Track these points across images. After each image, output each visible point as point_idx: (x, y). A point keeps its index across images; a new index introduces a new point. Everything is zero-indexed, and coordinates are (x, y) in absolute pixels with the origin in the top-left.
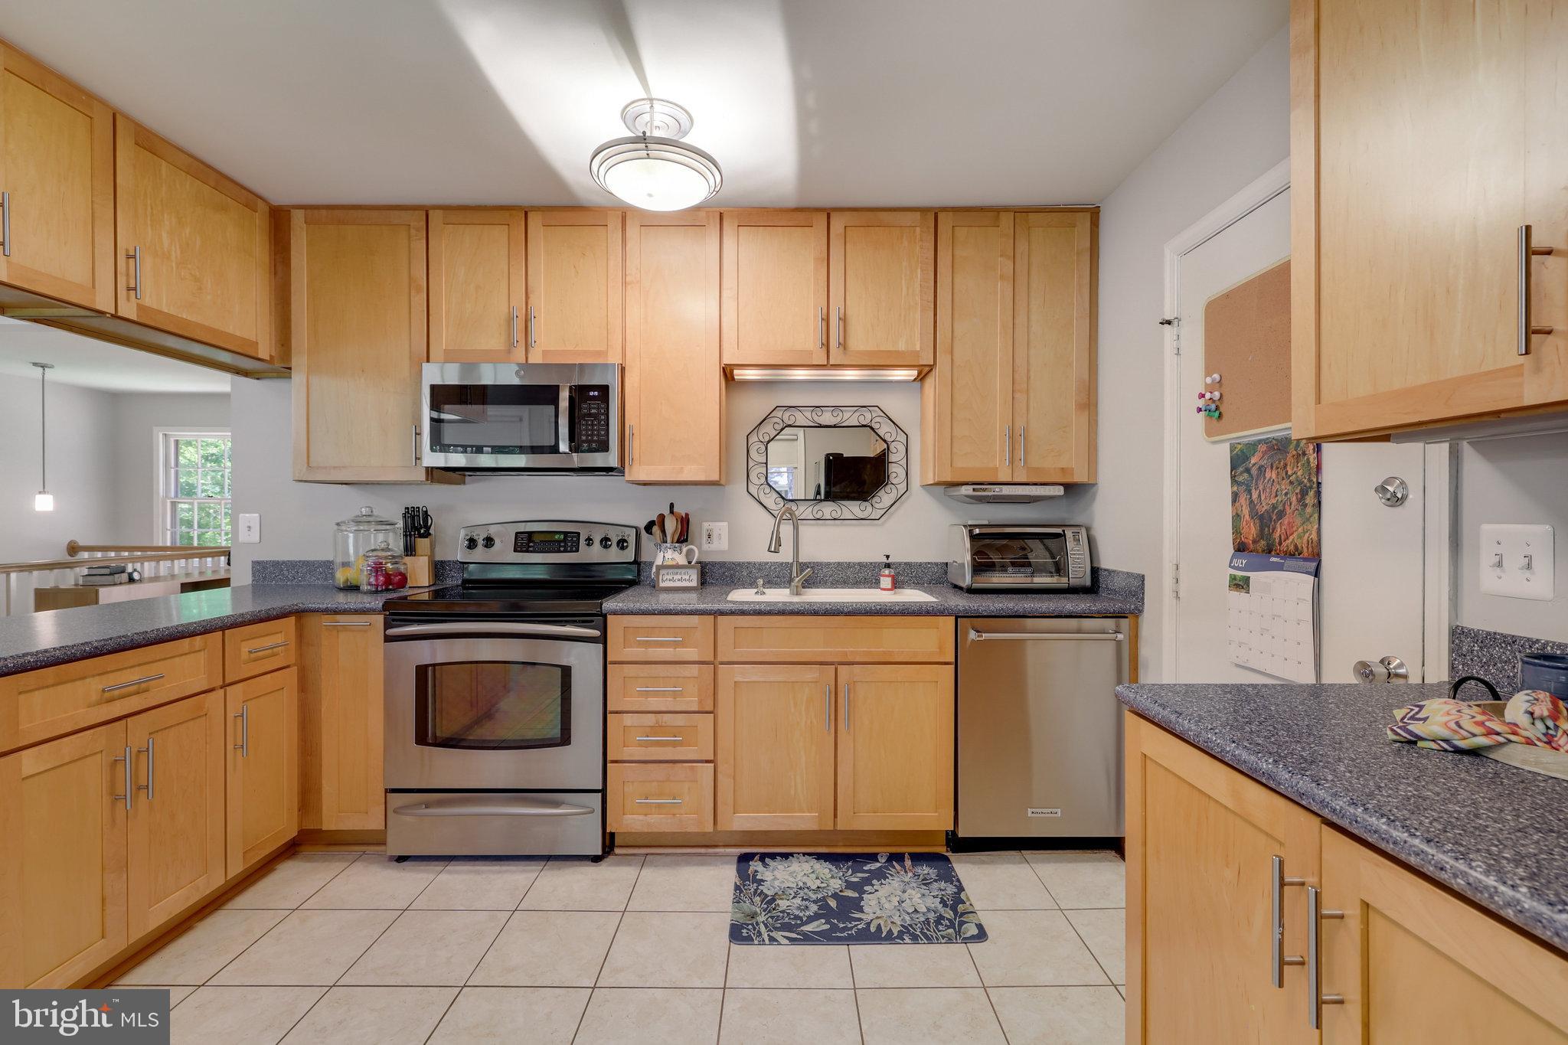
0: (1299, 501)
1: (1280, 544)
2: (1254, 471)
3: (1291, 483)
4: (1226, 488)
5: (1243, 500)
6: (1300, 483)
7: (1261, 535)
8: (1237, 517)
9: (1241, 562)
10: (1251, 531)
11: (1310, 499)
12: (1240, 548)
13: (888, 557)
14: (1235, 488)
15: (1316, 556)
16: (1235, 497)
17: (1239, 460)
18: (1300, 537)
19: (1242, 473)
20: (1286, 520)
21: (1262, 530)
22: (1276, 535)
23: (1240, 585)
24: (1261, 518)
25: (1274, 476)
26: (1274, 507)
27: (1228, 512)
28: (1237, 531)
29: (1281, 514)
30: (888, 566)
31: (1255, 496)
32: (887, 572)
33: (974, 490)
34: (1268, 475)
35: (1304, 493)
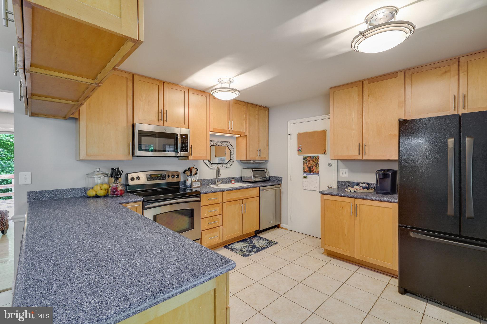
0: (316, 165)
1: (313, 171)
2: (308, 161)
3: (314, 163)
4: (302, 163)
5: (305, 165)
6: (316, 163)
7: (309, 170)
8: (304, 167)
9: (306, 174)
10: (307, 169)
11: (318, 165)
12: (305, 172)
13: (233, 176)
14: (304, 163)
15: (318, 173)
16: (304, 164)
17: (305, 159)
18: (316, 170)
19: (305, 161)
20: (313, 168)
21: (309, 169)
22: (312, 170)
23: (306, 177)
24: (309, 167)
25: (311, 161)
26: (311, 166)
27: (303, 166)
28: (304, 169)
29: (313, 167)
30: (233, 178)
31: (308, 164)
32: (233, 179)
33: (253, 161)
34: (310, 161)
35: (317, 164)
